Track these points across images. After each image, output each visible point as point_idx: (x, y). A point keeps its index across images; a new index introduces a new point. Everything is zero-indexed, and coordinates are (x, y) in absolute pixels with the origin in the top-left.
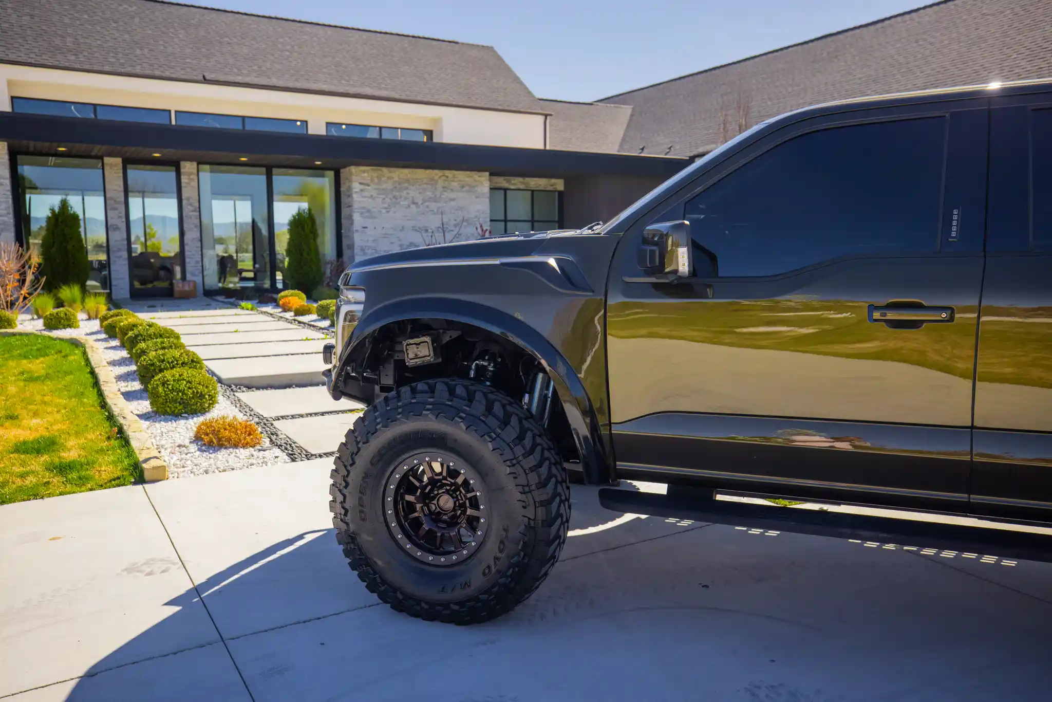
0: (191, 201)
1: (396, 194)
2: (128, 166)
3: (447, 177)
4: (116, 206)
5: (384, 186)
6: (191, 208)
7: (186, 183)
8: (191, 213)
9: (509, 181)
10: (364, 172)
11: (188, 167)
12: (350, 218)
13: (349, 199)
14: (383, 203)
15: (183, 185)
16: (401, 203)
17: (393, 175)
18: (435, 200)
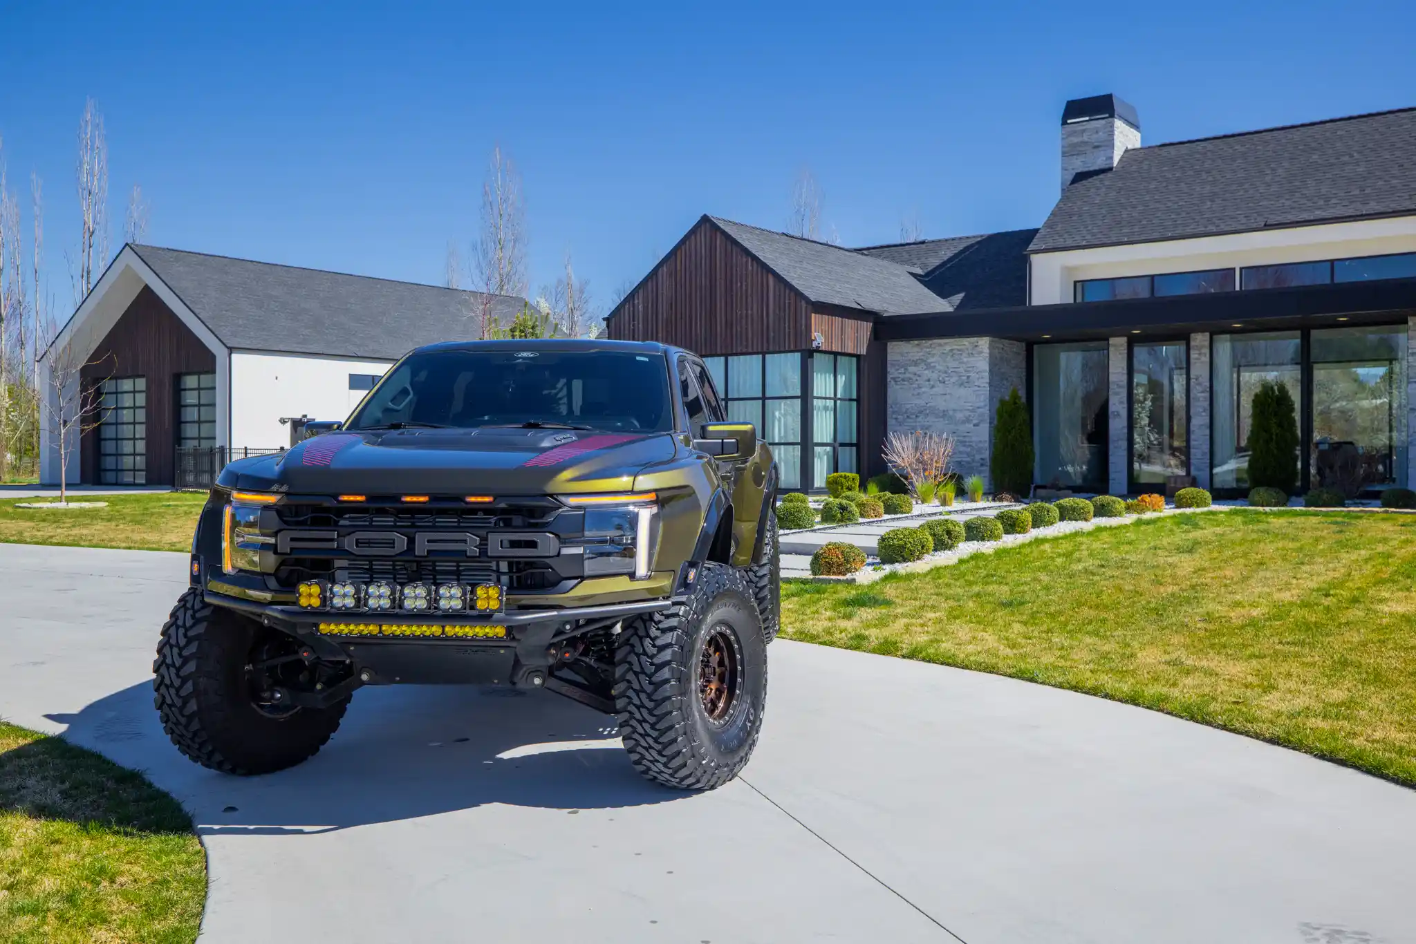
0: (1200, 381)
2: (1135, 346)
4: (1118, 390)
6: (1200, 388)
8: (1199, 395)
11: (1200, 340)
15: (1192, 361)
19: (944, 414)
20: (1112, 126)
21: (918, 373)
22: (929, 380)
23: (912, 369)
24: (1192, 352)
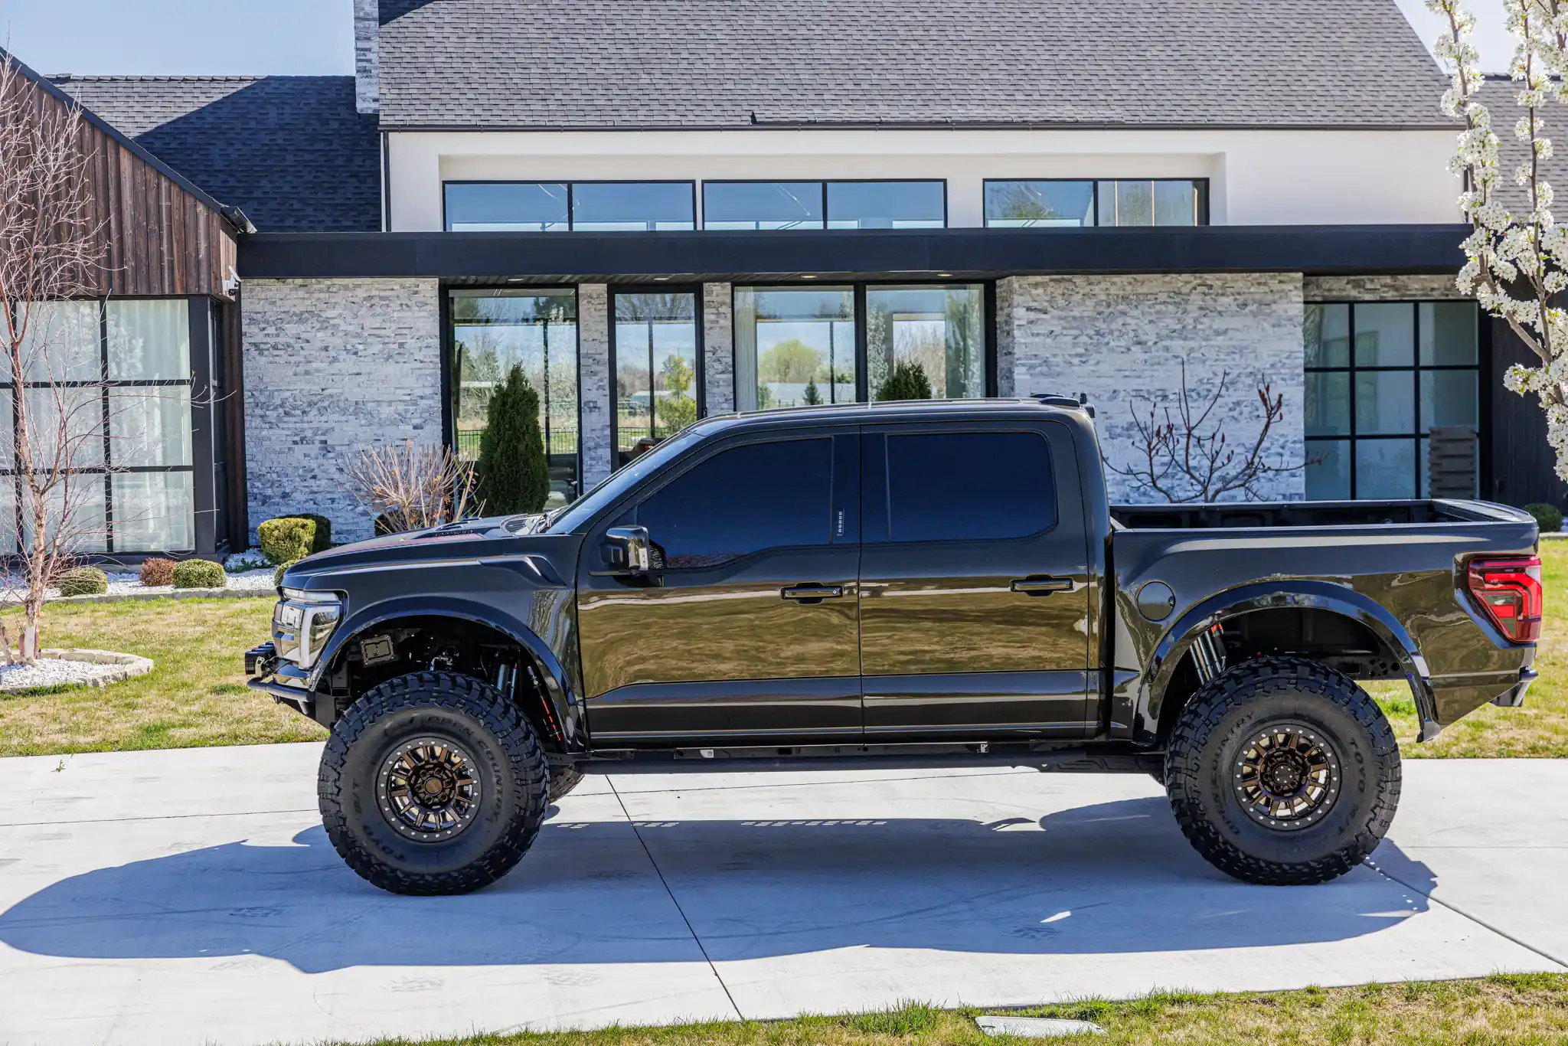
1: (1101, 325)
3: (1211, 287)
4: (596, 368)
5: (1076, 313)
6: (717, 366)
7: (712, 322)
8: (718, 376)
9: (1358, 285)
10: (1036, 285)
11: (716, 292)
12: (1010, 376)
13: (1010, 339)
14: (1075, 345)
15: (707, 325)
16: (1112, 343)
17: (1097, 289)
18: (1182, 334)
19: (358, 408)
21: (304, 336)
22: (326, 349)
23: (292, 329)
24: (706, 311)
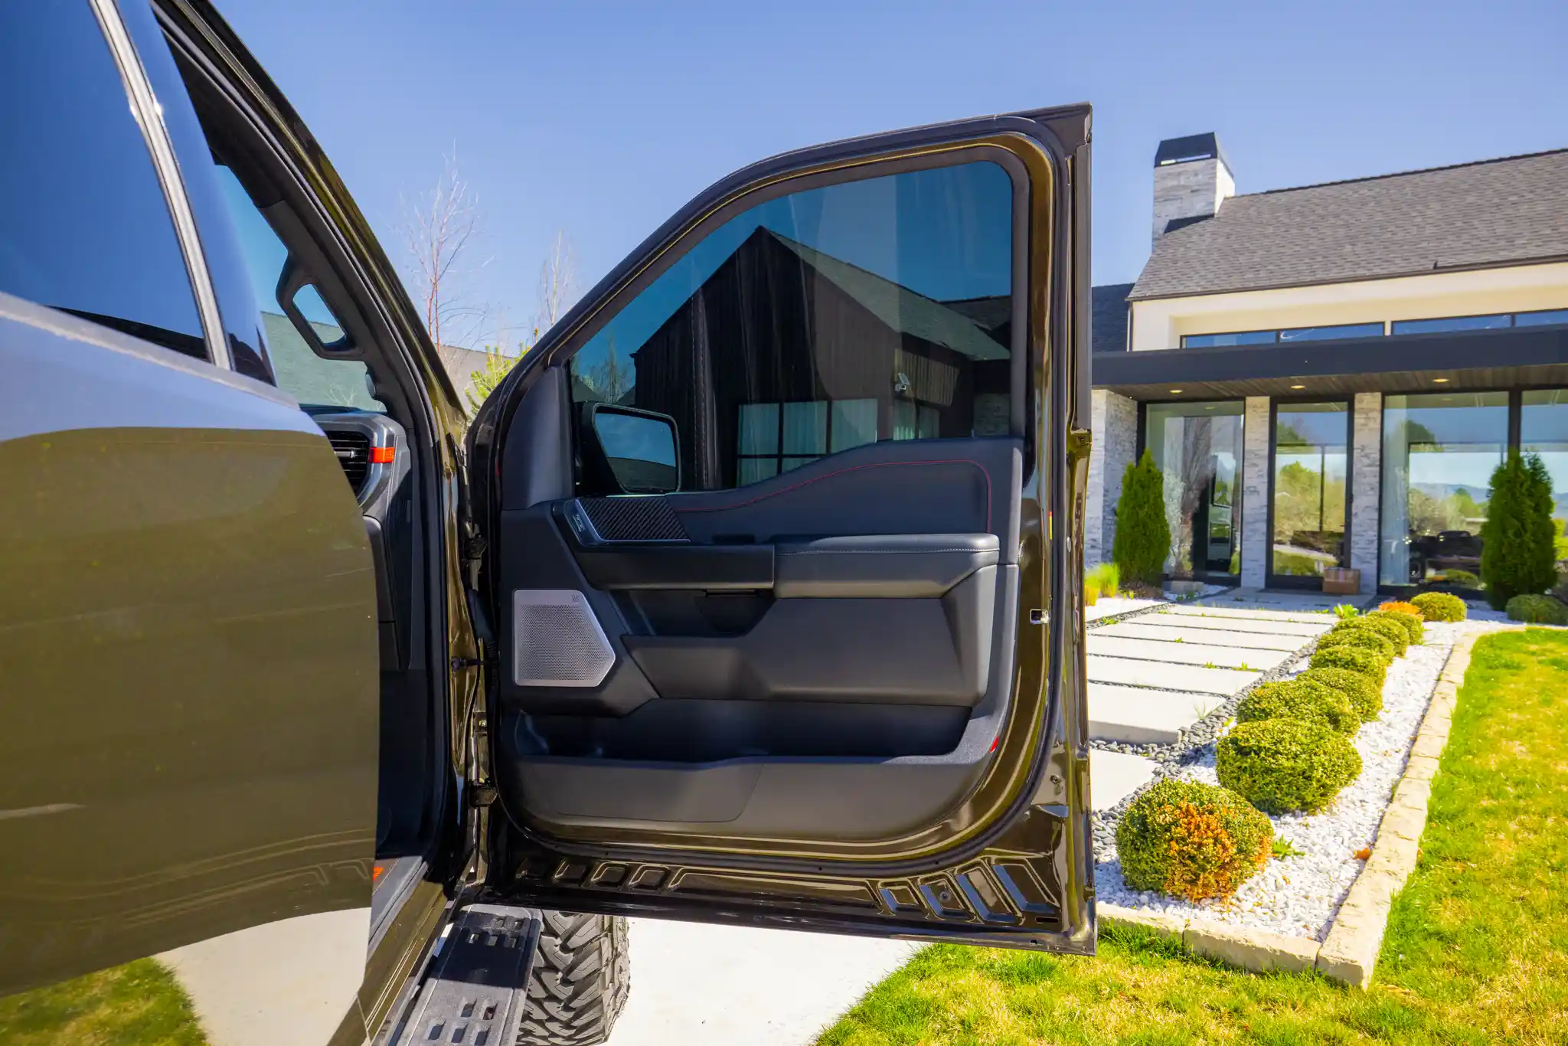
0: (1367, 451)
2: (1280, 406)
4: (1257, 462)
6: (1366, 461)
7: (1363, 425)
8: (1366, 469)
11: (1367, 402)
15: (1357, 427)
20: (1214, 168)
24: (1356, 416)
